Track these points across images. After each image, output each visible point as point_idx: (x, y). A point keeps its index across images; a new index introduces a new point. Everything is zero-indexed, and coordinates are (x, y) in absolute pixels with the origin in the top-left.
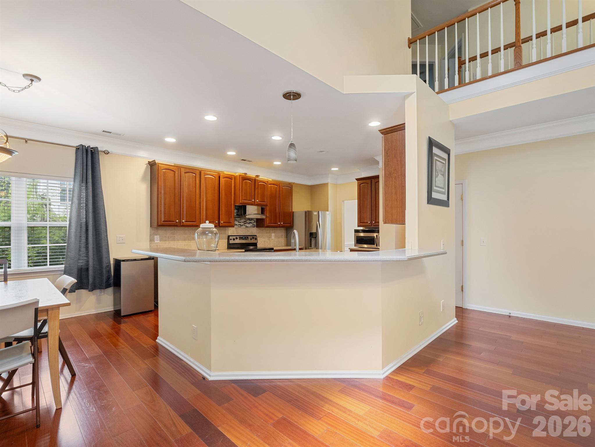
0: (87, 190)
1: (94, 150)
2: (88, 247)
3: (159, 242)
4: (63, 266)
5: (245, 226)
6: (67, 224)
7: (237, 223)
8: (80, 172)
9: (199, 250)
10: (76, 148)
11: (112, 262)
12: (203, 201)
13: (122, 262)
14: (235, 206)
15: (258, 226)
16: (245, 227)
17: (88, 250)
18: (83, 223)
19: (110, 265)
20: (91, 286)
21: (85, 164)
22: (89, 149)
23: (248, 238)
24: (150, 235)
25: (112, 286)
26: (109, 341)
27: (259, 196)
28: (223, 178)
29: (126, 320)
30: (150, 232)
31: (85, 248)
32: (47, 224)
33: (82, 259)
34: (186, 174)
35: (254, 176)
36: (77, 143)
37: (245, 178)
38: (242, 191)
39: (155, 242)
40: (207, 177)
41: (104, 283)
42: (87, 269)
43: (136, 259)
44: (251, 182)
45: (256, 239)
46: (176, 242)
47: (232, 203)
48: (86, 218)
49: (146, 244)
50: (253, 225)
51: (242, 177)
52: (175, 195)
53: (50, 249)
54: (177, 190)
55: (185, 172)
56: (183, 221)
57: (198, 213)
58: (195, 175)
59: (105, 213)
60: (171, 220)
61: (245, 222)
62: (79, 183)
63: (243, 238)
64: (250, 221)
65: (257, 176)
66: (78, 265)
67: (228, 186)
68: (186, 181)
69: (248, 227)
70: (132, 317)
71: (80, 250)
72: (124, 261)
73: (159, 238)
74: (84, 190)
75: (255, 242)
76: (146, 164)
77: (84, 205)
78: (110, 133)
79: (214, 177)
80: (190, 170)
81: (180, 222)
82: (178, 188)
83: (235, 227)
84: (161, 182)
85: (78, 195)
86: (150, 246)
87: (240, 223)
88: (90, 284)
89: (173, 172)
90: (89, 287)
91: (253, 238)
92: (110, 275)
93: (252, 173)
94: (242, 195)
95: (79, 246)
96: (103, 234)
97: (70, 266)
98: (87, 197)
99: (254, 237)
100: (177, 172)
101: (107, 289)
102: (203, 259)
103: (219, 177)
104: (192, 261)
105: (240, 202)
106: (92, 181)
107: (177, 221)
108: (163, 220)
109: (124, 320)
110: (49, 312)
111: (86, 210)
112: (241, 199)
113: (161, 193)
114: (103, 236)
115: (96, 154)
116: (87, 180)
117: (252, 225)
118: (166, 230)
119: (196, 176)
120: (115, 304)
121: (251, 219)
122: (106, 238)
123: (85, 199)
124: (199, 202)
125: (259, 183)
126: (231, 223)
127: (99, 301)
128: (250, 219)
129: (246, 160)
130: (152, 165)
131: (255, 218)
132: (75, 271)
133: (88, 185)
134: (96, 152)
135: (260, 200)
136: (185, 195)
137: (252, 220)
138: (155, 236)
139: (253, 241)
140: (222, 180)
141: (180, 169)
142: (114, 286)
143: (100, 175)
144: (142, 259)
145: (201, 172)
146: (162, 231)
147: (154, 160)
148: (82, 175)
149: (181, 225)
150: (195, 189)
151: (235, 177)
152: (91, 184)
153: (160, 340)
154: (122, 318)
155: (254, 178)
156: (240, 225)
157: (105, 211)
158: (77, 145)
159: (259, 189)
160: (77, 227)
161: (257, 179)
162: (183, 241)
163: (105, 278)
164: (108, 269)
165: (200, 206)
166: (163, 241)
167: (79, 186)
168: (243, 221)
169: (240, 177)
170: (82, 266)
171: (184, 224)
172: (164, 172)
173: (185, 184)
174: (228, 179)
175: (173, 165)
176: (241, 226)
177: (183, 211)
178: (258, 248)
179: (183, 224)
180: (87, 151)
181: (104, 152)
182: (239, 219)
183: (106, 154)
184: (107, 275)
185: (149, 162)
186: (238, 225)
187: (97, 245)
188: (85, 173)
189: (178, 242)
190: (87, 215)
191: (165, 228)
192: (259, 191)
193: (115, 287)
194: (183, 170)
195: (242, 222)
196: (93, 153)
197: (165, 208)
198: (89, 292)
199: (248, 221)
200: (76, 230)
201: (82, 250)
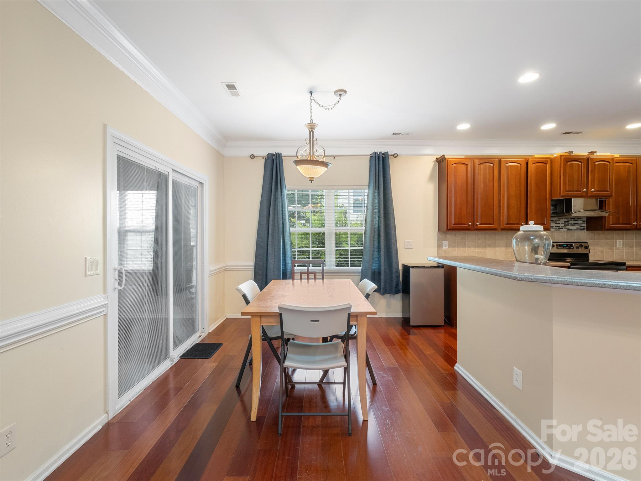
0: (379, 196)
1: (385, 156)
2: (380, 252)
3: (448, 248)
4: (361, 268)
5: (567, 228)
6: (363, 229)
7: (553, 224)
8: (374, 179)
9: (517, 261)
10: (370, 156)
11: (401, 268)
12: (503, 196)
13: (411, 269)
14: (552, 200)
15: (589, 228)
16: (566, 230)
17: (380, 254)
18: (376, 229)
19: (399, 271)
20: (383, 290)
21: (377, 170)
22: (381, 155)
23: (573, 246)
24: (438, 240)
25: (400, 292)
26: (403, 353)
27: (596, 182)
28: (533, 164)
29: (415, 331)
30: (438, 237)
31: (377, 253)
32: (348, 230)
33: (375, 263)
34: (481, 166)
35: (586, 154)
36: (370, 152)
37: (569, 159)
38: (565, 178)
39: (444, 248)
40: (508, 166)
41: (394, 288)
42: (379, 273)
43: (425, 267)
44: (580, 163)
45: (586, 248)
46: (466, 248)
47: (547, 197)
48: (378, 223)
49: (434, 250)
50: (580, 227)
51: (564, 158)
52: (467, 193)
53: (351, 252)
54: (469, 186)
55: (479, 163)
56: (477, 223)
57: (496, 212)
58: (492, 165)
59: (394, 217)
60: (462, 223)
61: (566, 224)
62: (372, 189)
63: (564, 245)
64: (575, 222)
65: (592, 153)
66: (372, 269)
67: (541, 174)
68: (481, 174)
69: (572, 230)
70: (421, 329)
71: (373, 254)
72: (413, 267)
73: (447, 244)
74: (377, 196)
75: (585, 251)
76: (433, 162)
77: (377, 210)
78: (399, 134)
79: (519, 165)
80: (485, 160)
81: (473, 224)
82: (471, 184)
83: (551, 230)
84: (451, 180)
85: (372, 201)
86: (438, 253)
87: (558, 225)
88: (381, 288)
89: (464, 166)
90: (381, 291)
91: (581, 246)
92: (398, 281)
93: (581, 151)
94: (564, 184)
95: (373, 250)
96: (393, 239)
97: (366, 269)
98: (379, 202)
99: (583, 245)
100: (470, 165)
101: (396, 295)
102: (553, 279)
103: (527, 163)
104: (530, 280)
105: (562, 194)
106: (383, 187)
107: (470, 224)
108: (453, 222)
109: (413, 330)
110: (359, 318)
111: (378, 215)
112: (563, 191)
113: (451, 191)
114: (393, 241)
115: (387, 159)
116: (379, 186)
117: (578, 227)
118: (456, 235)
119: (494, 165)
120: (403, 312)
121: (577, 219)
122: (395, 243)
123: (377, 204)
124: (498, 200)
125: (596, 163)
126: (545, 225)
127: (389, 306)
128: (575, 219)
129: (571, 133)
130: (441, 161)
131: (584, 217)
132: (370, 274)
133: (380, 191)
134: (387, 157)
135: (597, 189)
136: (480, 191)
137: (579, 220)
138: (443, 241)
139: (581, 251)
140: (532, 167)
141: (474, 160)
142: (402, 293)
143: (390, 180)
144: (431, 267)
145: (500, 160)
146: (451, 236)
147: (444, 155)
148: (375, 182)
149: (475, 228)
150: (492, 182)
151: (552, 161)
152: (383, 190)
153: (458, 367)
154: (411, 328)
155: (586, 157)
156: (557, 228)
157: (394, 216)
158: (371, 154)
159: (596, 172)
160: (371, 231)
161: (591, 157)
162: (476, 248)
163: (394, 284)
164: (397, 274)
165: (499, 204)
166: (452, 247)
167: (373, 192)
168: (562, 221)
169: (561, 158)
170: (375, 269)
171: (479, 228)
172: (454, 167)
173: (480, 178)
174: (540, 164)
175: (464, 157)
176: (559, 228)
177: (477, 212)
178: (590, 261)
179: (477, 228)
180: (379, 157)
181: (393, 155)
182: (556, 219)
183: (395, 157)
184: (396, 280)
185: (436, 158)
186: (554, 227)
187: (387, 250)
188: (377, 179)
189: (469, 249)
190: (379, 220)
191: (454, 232)
192: (596, 175)
193: (404, 294)
194: (477, 162)
195: (562, 224)
196: (384, 159)
197: (455, 209)
198: (381, 296)
199: (573, 222)
200: (371, 234)
201: (375, 254)
